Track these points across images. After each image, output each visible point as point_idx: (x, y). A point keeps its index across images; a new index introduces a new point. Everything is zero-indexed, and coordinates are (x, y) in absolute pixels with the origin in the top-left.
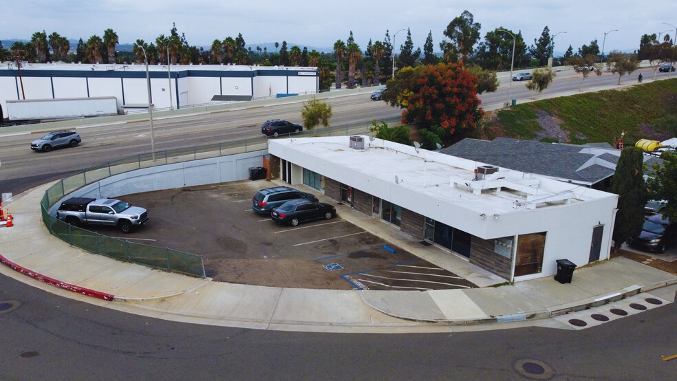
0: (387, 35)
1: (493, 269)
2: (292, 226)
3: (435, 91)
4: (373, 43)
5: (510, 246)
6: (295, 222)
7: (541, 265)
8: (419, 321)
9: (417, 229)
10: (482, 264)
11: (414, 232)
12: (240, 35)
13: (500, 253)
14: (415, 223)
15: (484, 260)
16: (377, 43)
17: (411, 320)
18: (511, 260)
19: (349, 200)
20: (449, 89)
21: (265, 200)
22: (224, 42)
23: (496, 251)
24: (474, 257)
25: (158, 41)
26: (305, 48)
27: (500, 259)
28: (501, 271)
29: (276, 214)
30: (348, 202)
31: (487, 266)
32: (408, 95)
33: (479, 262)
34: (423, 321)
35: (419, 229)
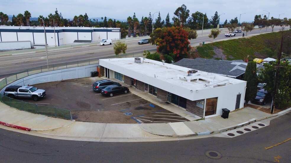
0: (150, 14)
1: (196, 113)
3: (171, 38)
4: (144, 18)
5: (203, 103)
6: (111, 95)
7: (216, 111)
8: (165, 136)
9: (164, 97)
10: (192, 111)
12: (86, 14)
13: (199, 106)
14: (163, 95)
15: (192, 109)
16: (145, 18)
17: (162, 136)
18: (203, 109)
20: (176, 37)
21: (98, 86)
23: (197, 106)
24: (188, 108)
25: (49, 16)
26: (115, 20)
27: (199, 109)
28: (199, 114)
29: (103, 92)
30: (134, 86)
31: (193, 112)
32: (159, 40)
33: (190, 110)
34: (167, 136)
35: (165, 97)
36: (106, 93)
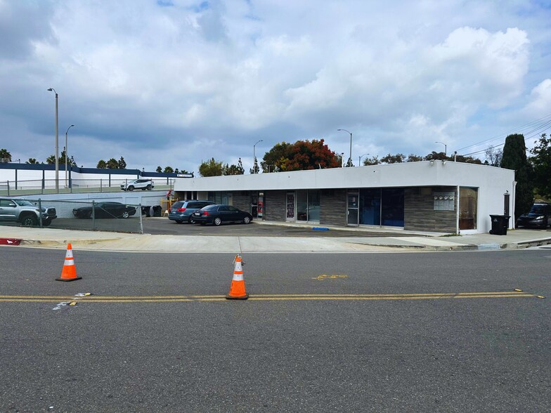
0: (240, 162)
1: (434, 227)
2: (214, 225)
4: (229, 167)
5: (453, 198)
6: (218, 221)
8: (405, 246)
9: (340, 217)
10: (421, 226)
11: (336, 221)
12: (122, 159)
13: (441, 208)
14: (336, 212)
15: (422, 222)
16: (232, 166)
17: (397, 246)
18: (455, 211)
19: (260, 214)
21: (184, 207)
22: (109, 162)
23: (436, 208)
24: (409, 222)
25: (48, 161)
26: (177, 169)
27: (442, 214)
28: (445, 227)
29: (198, 214)
30: (260, 217)
31: (427, 227)
32: (285, 161)
33: (416, 226)
34: (410, 246)
35: (342, 216)
36: (206, 216)
